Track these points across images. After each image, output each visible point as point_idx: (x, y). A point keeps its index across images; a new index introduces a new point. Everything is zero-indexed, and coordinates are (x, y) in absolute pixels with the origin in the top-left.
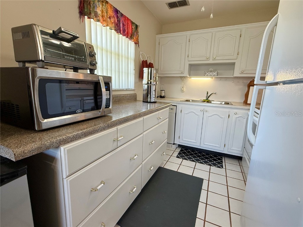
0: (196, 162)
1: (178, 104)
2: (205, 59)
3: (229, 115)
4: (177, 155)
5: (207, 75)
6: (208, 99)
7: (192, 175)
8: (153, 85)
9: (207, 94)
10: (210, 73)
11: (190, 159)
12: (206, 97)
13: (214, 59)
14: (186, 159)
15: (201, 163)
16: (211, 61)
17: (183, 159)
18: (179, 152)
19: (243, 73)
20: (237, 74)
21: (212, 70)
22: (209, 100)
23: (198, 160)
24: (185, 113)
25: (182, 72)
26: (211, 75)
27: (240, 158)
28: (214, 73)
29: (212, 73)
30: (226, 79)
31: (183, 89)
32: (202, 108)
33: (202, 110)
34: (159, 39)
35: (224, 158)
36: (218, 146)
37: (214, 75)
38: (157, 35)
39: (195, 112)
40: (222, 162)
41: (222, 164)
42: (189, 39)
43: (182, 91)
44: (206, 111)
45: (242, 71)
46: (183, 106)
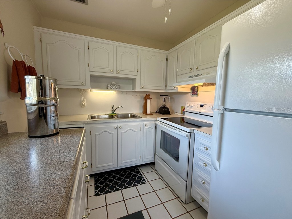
0: (121, 190)
1: (85, 125)
2: (109, 71)
3: (141, 128)
4: (95, 192)
5: (111, 89)
6: (114, 113)
7: (127, 215)
8: (51, 105)
9: (113, 107)
10: (113, 86)
11: (112, 188)
12: (112, 111)
13: (118, 73)
14: (108, 192)
15: (126, 187)
16: (115, 75)
17: (105, 194)
18: (95, 184)
19: (143, 88)
20: (138, 89)
21: (115, 83)
22: (115, 114)
23: (121, 186)
24: (96, 134)
25: (83, 83)
26: (114, 89)
27: (153, 164)
28: (117, 86)
29: (115, 86)
30: (127, 92)
31: (83, 103)
32: (116, 125)
33: (116, 128)
34: (41, 34)
35: (140, 168)
36: (135, 160)
37: (117, 89)
38: (34, 27)
39: (108, 130)
40: (141, 174)
41: (143, 177)
42: (88, 46)
43: (82, 106)
44: (120, 127)
45: (143, 87)
46: (93, 126)
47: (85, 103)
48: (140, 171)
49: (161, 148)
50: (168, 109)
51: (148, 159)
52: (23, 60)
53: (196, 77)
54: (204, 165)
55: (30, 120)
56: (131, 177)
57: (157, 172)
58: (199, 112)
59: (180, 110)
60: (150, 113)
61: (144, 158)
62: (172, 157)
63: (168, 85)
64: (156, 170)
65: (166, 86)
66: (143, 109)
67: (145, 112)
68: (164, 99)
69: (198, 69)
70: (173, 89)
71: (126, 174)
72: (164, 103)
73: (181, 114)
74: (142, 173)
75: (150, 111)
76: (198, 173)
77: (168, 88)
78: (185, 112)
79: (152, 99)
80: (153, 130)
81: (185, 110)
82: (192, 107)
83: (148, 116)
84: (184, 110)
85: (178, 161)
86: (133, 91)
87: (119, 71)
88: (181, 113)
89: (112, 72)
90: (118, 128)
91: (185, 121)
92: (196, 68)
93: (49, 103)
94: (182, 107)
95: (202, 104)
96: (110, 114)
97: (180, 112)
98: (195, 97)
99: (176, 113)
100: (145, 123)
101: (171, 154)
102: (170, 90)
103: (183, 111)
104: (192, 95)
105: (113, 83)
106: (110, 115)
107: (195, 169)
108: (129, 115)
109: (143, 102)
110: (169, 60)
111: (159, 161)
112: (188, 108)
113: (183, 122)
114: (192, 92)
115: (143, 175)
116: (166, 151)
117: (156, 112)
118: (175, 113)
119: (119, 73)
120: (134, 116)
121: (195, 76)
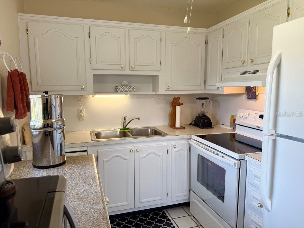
2: (119, 67)
3: (167, 150)
5: (121, 92)
6: (127, 127)
9: (125, 120)
10: (125, 87)
12: (124, 124)
13: (132, 69)
16: (127, 72)
19: (170, 90)
20: (162, 91)
21: (127, 83)
22: (128, 129)
24: (104, 160)
25: (83, 87)
26: (126, 91)
27: (187, 205)
28: (130, 88)
29: (127, 87)
30: (145, 96)
31: (82, 115)
32: (131, 147)
33: (131, 151)
34: (27, 23)
35: (167, 211)
36: (159, 198)
37: (131, 91)
38: (19, 14)
39: (121, 155)
40: (169, 220)
41: (172, 224)
42: (89, 33)
43: (80, 118)
44: (138, 150)
45: (169, 88)
46: (101, 149)
47: (84, 114)
48: (168, 215)
49: (198, 181)
50: (209, 119)
51: (179, 198)
52: (16, 68)
53: (250, 75)
54: (259, 206)
55: (35, 144)
56: (155, 223)
57: (193, 217)
58: (257, 127)
59: (228, 122)
60: (181, 127)
61: (173, 196)
62: (215, 195)
63: (208, 83)
64: (192, 215)
65: (205, 83)
66: (169, 120)
67: (172, 125)
68: (203, 104)
69: (253, 63)
70: (216, 89)
71: (147, 219)
72: (203, 110)
73: (230, 128)
74: (170, 218)
75: (181, 123)
76: (252, 218)
77: (208, 88)
78: (237, 126)
79: (183, 104)
80: (186, 153)
81: (236, 123)
82: (246, 118)
83: (178, 132)
84: (234, 121)
85: (223, 200)
86: (154, 93)
87: (133, 67)
88: (231, 126)
89: (124, 69)
90: (133, 151)
91: (237, 139)
92: (251, 61)
93: (55, 126)
94: (232, 116)
95: (262, 114)
96: (121, 129)
97: (229, 124)
98: (252, 102)
99: (223, 126)
100: (174, 143)
101: (215, 191)
102: (211, 90)
103: (234, 123)
104: (248, 98)
105: (125, 82)
106: (122, 131)
107: (247, 211)
108: (148, 130)
109: (169, 109)
110: (210, 44)
111: (195, 201)
112: (240, 120)
113: (234, 140)
114: (248, 94)
115: (172, 220)
116: (207, 186)
117: (190, 124)
118: (221, 126)
119: (134, 69)
120: (156, 133)
121: (249, 73)
